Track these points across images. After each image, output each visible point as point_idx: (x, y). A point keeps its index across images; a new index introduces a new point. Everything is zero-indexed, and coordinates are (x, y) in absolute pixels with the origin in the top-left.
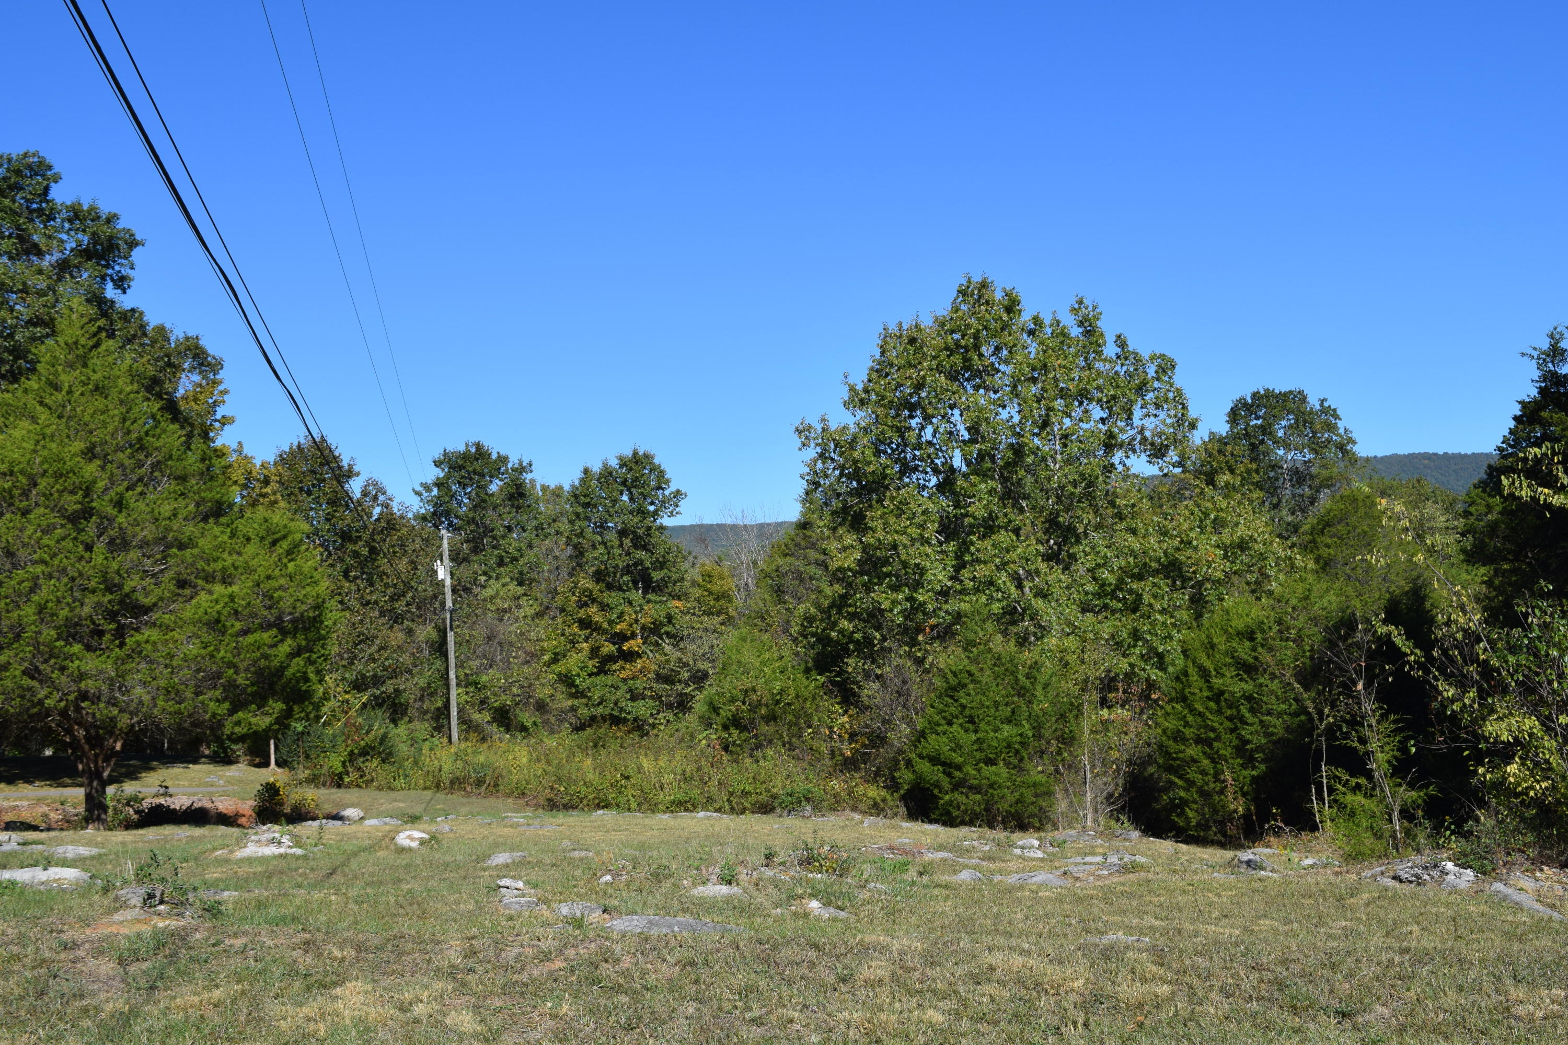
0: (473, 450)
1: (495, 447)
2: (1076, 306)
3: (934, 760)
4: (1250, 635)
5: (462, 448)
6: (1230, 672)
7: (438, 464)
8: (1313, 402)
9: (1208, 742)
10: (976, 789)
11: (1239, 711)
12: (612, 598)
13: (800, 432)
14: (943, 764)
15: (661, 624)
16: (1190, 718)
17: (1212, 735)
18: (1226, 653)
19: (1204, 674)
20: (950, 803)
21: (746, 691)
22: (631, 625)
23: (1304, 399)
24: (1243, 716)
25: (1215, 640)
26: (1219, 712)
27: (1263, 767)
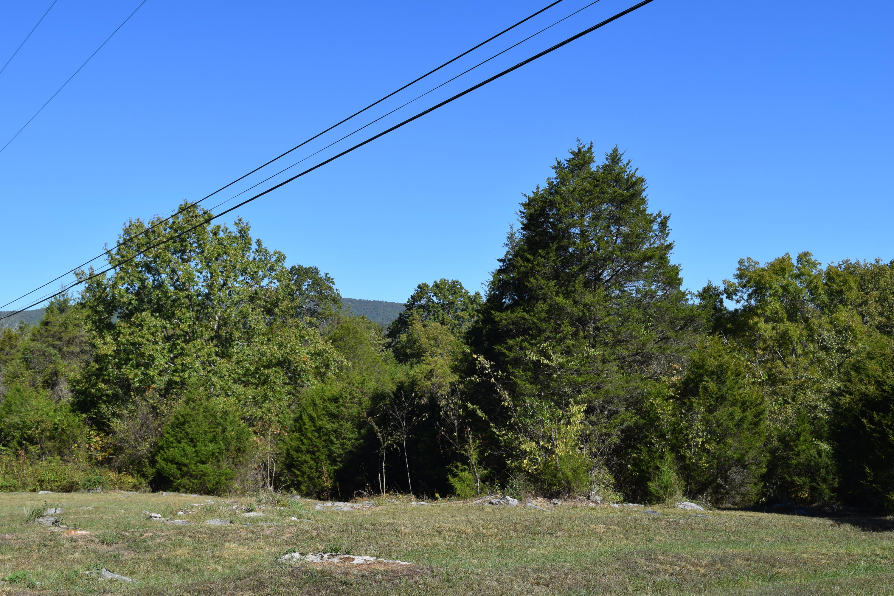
2: (237, 222)
3: (173, 461)
4: (335, 400)
6: (326, 418)
8: (322, 274)
9: (313, 453)
10: (195, 477)
11: (329, 437)
14: (177, 464)
16: (305, 441)
17: (316, 449)
18: (323, 409)
19: (312, 419)
21: (38, 422)
23: (317, 272)
24: (332, 440)
25: (317, 402)
26: (319, 437)
27: (341, 465)
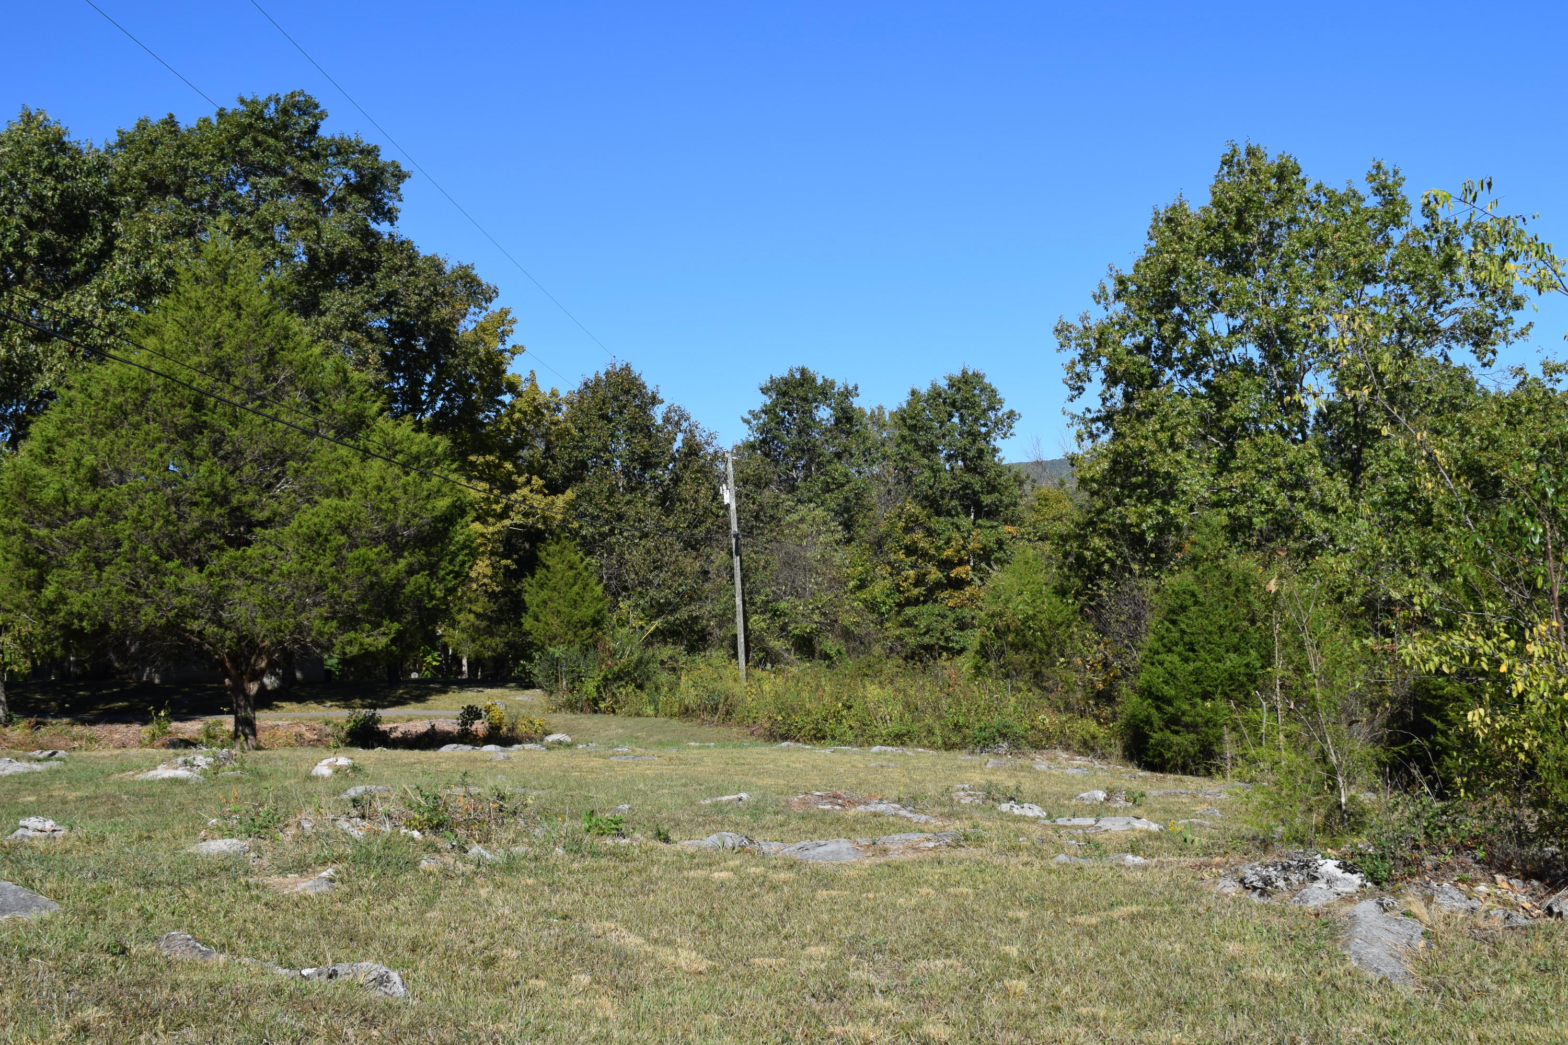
0: (798, 376)
1: (821, 372)
2: (1374, 172)
5: (786, 374)
7: (765, 391)
10: (1192, 727)
12: (939, 523)
13: (1058, 331)
14: (1157, 698)
15: (992, 551)
20: (1161, 743)
22: (958, 551)
